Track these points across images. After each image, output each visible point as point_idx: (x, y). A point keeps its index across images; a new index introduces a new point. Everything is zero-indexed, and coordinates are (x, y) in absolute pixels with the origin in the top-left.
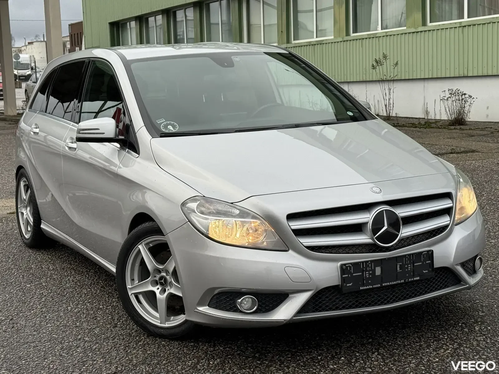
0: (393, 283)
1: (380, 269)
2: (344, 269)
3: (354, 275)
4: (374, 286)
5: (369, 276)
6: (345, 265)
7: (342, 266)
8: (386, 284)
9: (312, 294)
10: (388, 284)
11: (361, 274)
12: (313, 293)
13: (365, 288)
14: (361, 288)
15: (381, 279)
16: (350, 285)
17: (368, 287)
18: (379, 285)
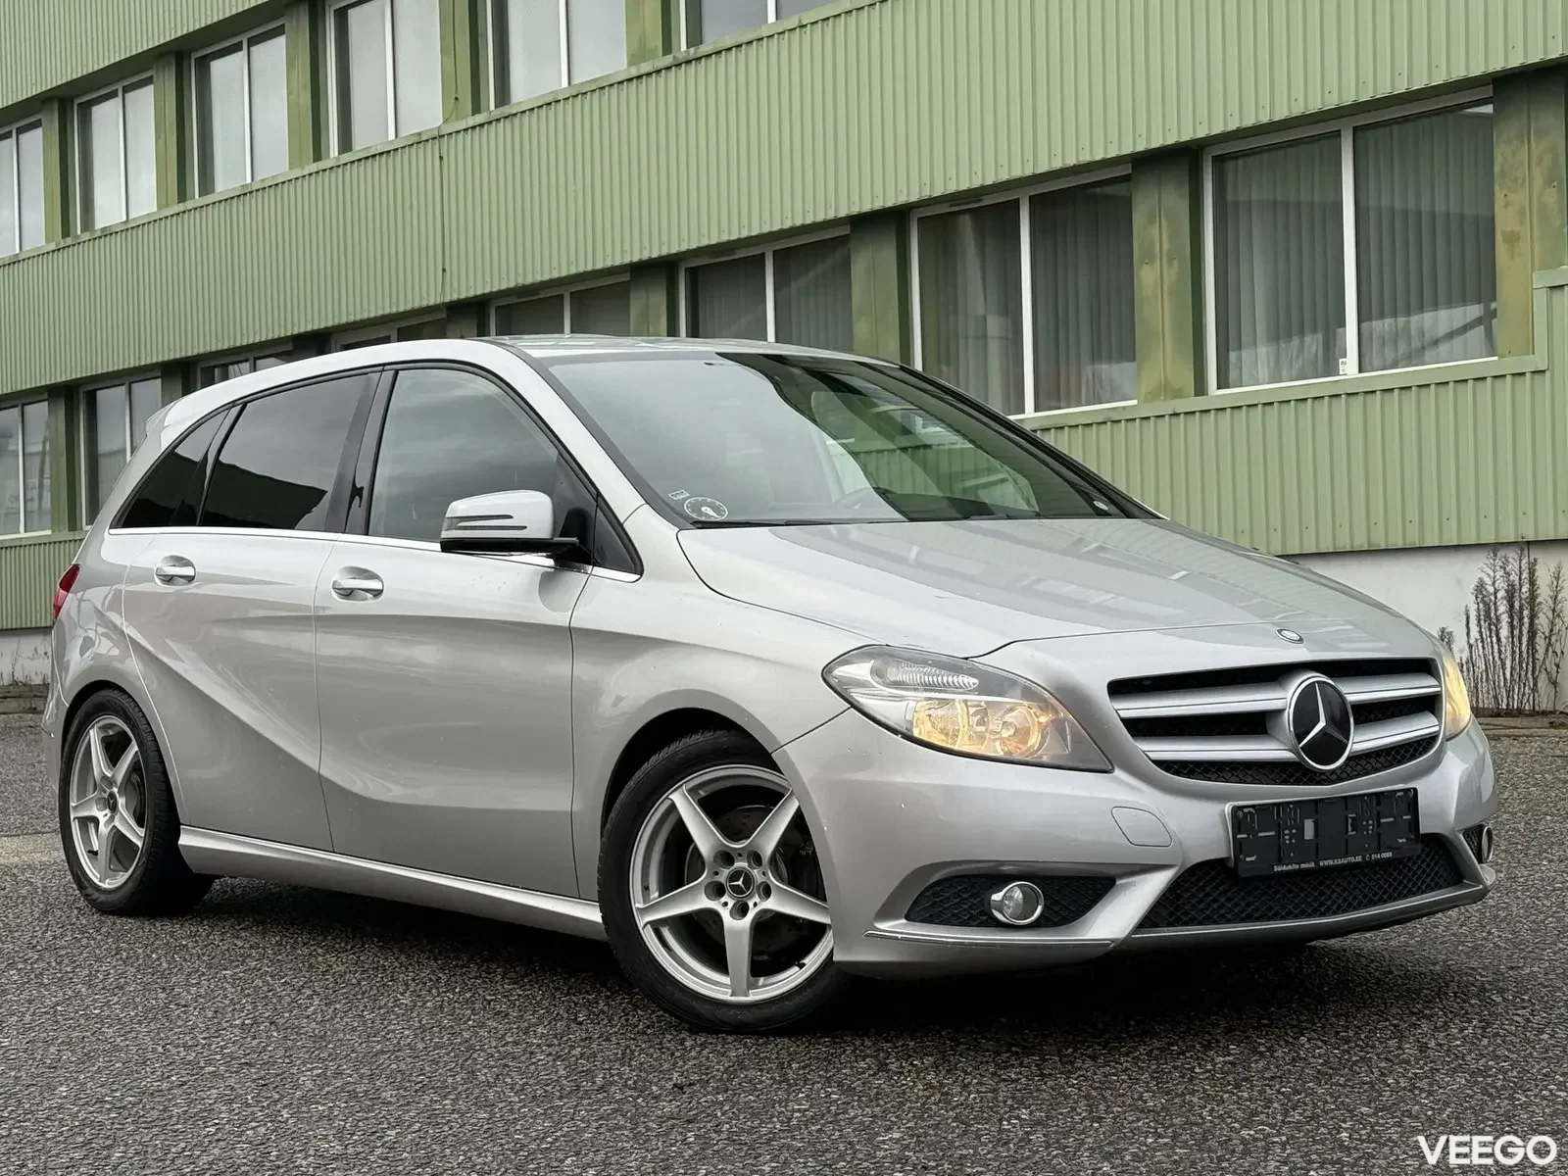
0: (1340, 862)
1: (1313, 824)
2: (1240, 820)
3: (1260, 834)
4: (1303, 866)
5: (1290, 840)
6: (1241, 808)
7: (1236, 810)
8: (1326, 863)
9: (1175, 875)
10: (1331, 862)
11: (1273, 833)
12: (1177, 873)
13: (1284, 868)
14: (1276, 869)
15: (1316, 850)
16: (1253, 859)
17: (1290, 867)
18: (1313, 865)
